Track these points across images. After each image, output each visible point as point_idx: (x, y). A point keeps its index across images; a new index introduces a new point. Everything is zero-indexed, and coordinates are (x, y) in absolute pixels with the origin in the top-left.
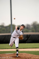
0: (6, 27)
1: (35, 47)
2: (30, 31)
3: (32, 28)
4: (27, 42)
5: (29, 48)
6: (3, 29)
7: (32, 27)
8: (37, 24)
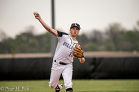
2: (102, 47)
6: (31, 41)
7: (106, 37)
8: (120, 29)
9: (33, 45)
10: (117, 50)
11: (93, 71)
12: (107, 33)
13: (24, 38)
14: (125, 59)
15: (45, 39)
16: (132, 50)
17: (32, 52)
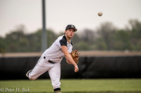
0: (30, 36)
3: (99, 40)
6: (21, 40)
7: (97, 36)
8: (112, 28)
9: (23, 45)
10: (109, 49)
11: (85, 70)
12: (98, 32)
13: (15, 37)
14: (117, 58)
15: (36, 39)
16: (123, 49)
17: (22, 51)
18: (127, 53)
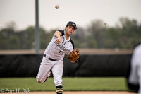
1: (102, 88)
4: (77, 73)
5: (86, 91)
9: (14, 42)
10: (99, 47)
12: (89, 30)
17: (13, 49)
18: (117, 51)
